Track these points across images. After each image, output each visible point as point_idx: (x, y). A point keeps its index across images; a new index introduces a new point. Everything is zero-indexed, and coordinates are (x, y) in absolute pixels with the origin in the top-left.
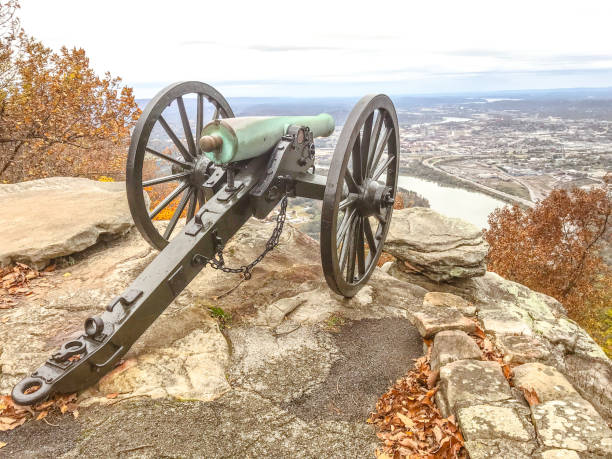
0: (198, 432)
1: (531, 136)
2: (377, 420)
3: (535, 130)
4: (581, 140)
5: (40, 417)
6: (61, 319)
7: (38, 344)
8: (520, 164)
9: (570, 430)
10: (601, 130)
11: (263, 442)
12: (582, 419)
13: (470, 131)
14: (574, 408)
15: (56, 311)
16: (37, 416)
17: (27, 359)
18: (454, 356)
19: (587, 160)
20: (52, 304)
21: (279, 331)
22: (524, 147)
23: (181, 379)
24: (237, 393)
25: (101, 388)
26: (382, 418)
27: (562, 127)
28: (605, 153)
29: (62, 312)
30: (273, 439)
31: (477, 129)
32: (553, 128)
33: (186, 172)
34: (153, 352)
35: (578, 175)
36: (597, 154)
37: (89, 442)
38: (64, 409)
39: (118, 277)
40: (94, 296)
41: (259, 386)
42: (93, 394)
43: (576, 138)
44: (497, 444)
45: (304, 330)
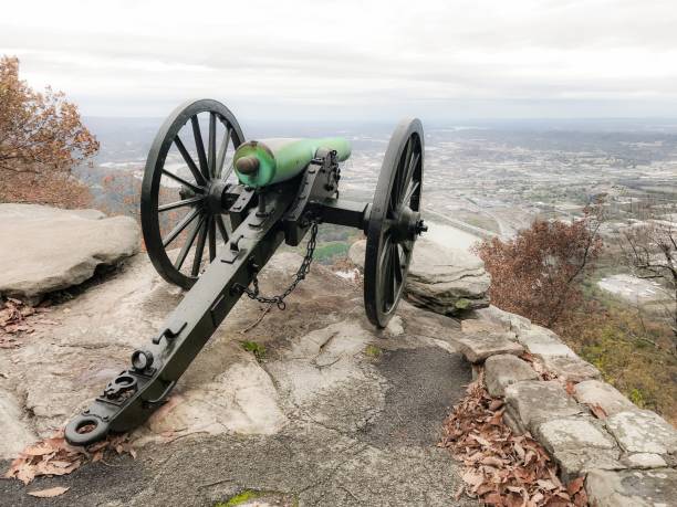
0: (273, 464)
1: (501, 166)
2: (449, 443)
3: (503, 160)
4: (548, 172)
5: (95, 459)
6: (80, 358)
7: (64, 384)
8: (488, 195)
9: (647, 437)
10: (566, 161)
11: (343, 470)
12: (654, 427)
13: (437, 160)
14: (643, 417)
15: (72, 349)
16: (92, 457)
17: (60, 399)
18: (513, 378)
19: (554, 193)
20: (63, 342)
21: (320, 363)
22: (492, 179)
23: (237, 414)
24: (299, 425)
25: (152, 427)
26: (453, 440)
27: (530, 158)
28: (572, 185)
29: (78, 350)
30: (352, 467)
31: (445, 158)
32: (521, 158)
33: (198, 197)
34: (198, 388)
35: (546, 208)
36: (564, 186)
37: (160, 480)
38: (119, 449)
39: (128, 312)
40: (109, 332)
41: (319, 418)
42: (145, 433)
43: (542, 169)
44: (585, 453)
45: (344, 361)
